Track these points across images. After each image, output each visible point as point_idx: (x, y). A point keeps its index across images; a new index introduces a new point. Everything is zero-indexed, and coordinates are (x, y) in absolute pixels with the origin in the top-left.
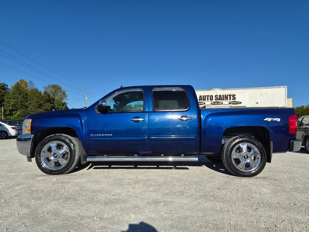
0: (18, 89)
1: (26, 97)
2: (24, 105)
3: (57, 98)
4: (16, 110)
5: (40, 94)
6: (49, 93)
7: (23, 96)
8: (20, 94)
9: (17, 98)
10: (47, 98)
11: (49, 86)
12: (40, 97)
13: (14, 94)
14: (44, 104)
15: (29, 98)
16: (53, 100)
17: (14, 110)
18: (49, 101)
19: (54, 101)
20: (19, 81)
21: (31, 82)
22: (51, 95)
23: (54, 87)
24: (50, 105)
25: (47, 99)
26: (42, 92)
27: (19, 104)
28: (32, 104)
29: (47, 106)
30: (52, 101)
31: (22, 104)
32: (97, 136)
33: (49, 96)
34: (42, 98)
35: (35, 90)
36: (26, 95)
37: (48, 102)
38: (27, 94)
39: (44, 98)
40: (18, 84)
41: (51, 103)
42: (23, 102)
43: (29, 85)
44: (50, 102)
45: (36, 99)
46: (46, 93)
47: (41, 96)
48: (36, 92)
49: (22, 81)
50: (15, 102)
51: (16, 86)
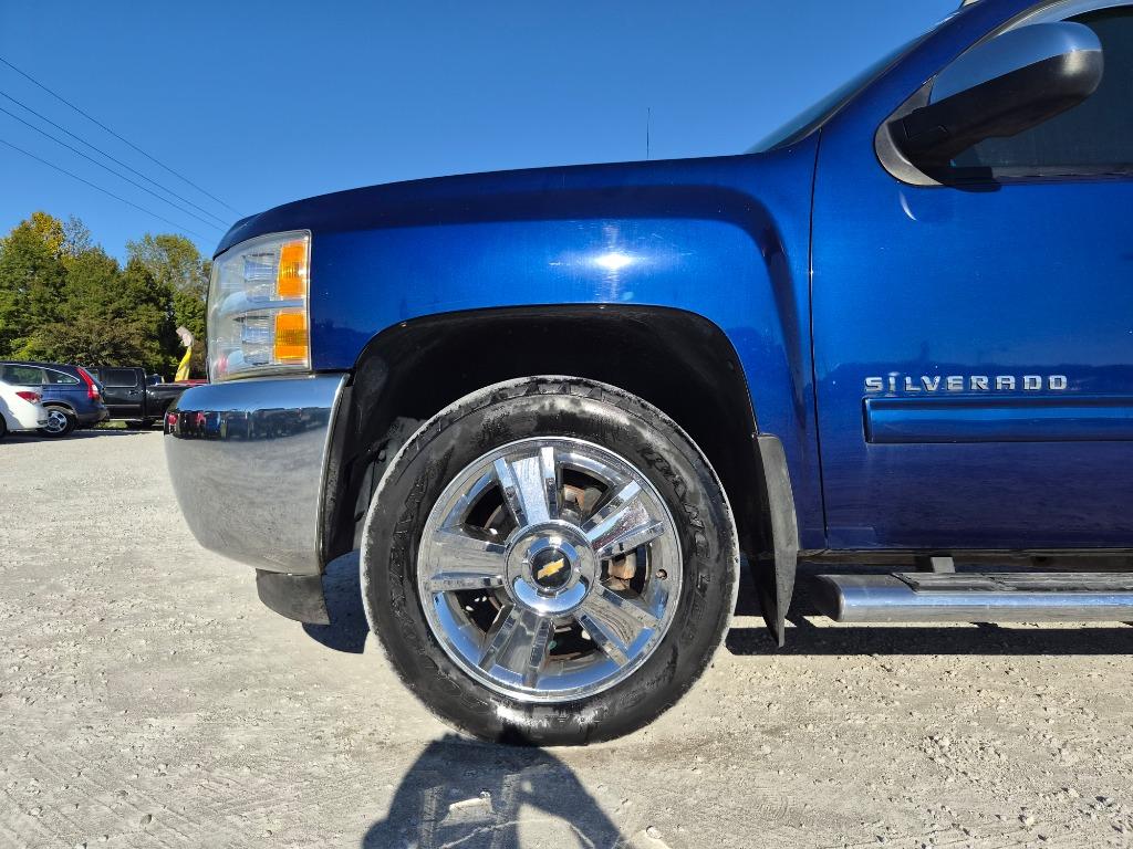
0: (26, 252)
1: (59, 280)
2: (52, 311)
3: (181, 286)
4: (23, 331)
5: (113, 272)
6: (151, 268)
7: (47, 280)
8: (35, 268)
9: (24, 285)
10: (142, 284)
11: (148, 240)
12: (114, 281)
13: (10, 270)
14: (132, 309)
15: (71, 286)
16: (167, 294)
17: (15, 334)
18: (150, 300)
19: (169, 300)
20: (28, 219)
21: (77, 225)
22: (158, 277)
23: (168, 244)
24: (157, 315)
25: (144, 292)
26: (123, 265)
27: (34, 308)
28: (82, 308)
29: (144, 319)
30: (163, 300)
31: (45, 310)
32: (925, 393)
33: (148, 278)
34: (124, 285)
35: (92, 256)
36: (59, 274)
37: (146, 301)
38: (61, 271)
39: (131, 285)
40: (26, 229)
41: (161, 309)
42: (46, 302)
43: (70, 236)
44: (157, 304)
45: (97, 292)
46: (136, 267)
47: (119, 276)
48: (96, 262)
49: (42, 220)
50: (16, 303)
51: (16, 240)
